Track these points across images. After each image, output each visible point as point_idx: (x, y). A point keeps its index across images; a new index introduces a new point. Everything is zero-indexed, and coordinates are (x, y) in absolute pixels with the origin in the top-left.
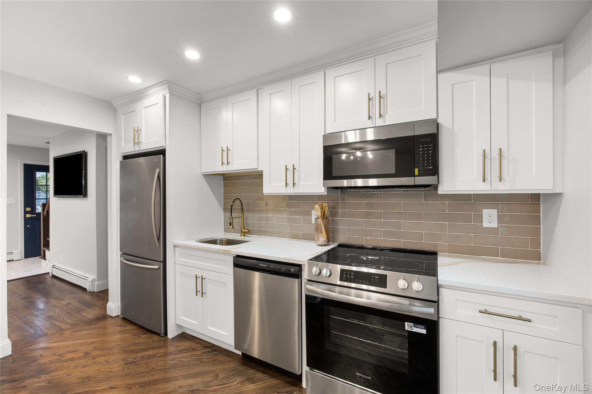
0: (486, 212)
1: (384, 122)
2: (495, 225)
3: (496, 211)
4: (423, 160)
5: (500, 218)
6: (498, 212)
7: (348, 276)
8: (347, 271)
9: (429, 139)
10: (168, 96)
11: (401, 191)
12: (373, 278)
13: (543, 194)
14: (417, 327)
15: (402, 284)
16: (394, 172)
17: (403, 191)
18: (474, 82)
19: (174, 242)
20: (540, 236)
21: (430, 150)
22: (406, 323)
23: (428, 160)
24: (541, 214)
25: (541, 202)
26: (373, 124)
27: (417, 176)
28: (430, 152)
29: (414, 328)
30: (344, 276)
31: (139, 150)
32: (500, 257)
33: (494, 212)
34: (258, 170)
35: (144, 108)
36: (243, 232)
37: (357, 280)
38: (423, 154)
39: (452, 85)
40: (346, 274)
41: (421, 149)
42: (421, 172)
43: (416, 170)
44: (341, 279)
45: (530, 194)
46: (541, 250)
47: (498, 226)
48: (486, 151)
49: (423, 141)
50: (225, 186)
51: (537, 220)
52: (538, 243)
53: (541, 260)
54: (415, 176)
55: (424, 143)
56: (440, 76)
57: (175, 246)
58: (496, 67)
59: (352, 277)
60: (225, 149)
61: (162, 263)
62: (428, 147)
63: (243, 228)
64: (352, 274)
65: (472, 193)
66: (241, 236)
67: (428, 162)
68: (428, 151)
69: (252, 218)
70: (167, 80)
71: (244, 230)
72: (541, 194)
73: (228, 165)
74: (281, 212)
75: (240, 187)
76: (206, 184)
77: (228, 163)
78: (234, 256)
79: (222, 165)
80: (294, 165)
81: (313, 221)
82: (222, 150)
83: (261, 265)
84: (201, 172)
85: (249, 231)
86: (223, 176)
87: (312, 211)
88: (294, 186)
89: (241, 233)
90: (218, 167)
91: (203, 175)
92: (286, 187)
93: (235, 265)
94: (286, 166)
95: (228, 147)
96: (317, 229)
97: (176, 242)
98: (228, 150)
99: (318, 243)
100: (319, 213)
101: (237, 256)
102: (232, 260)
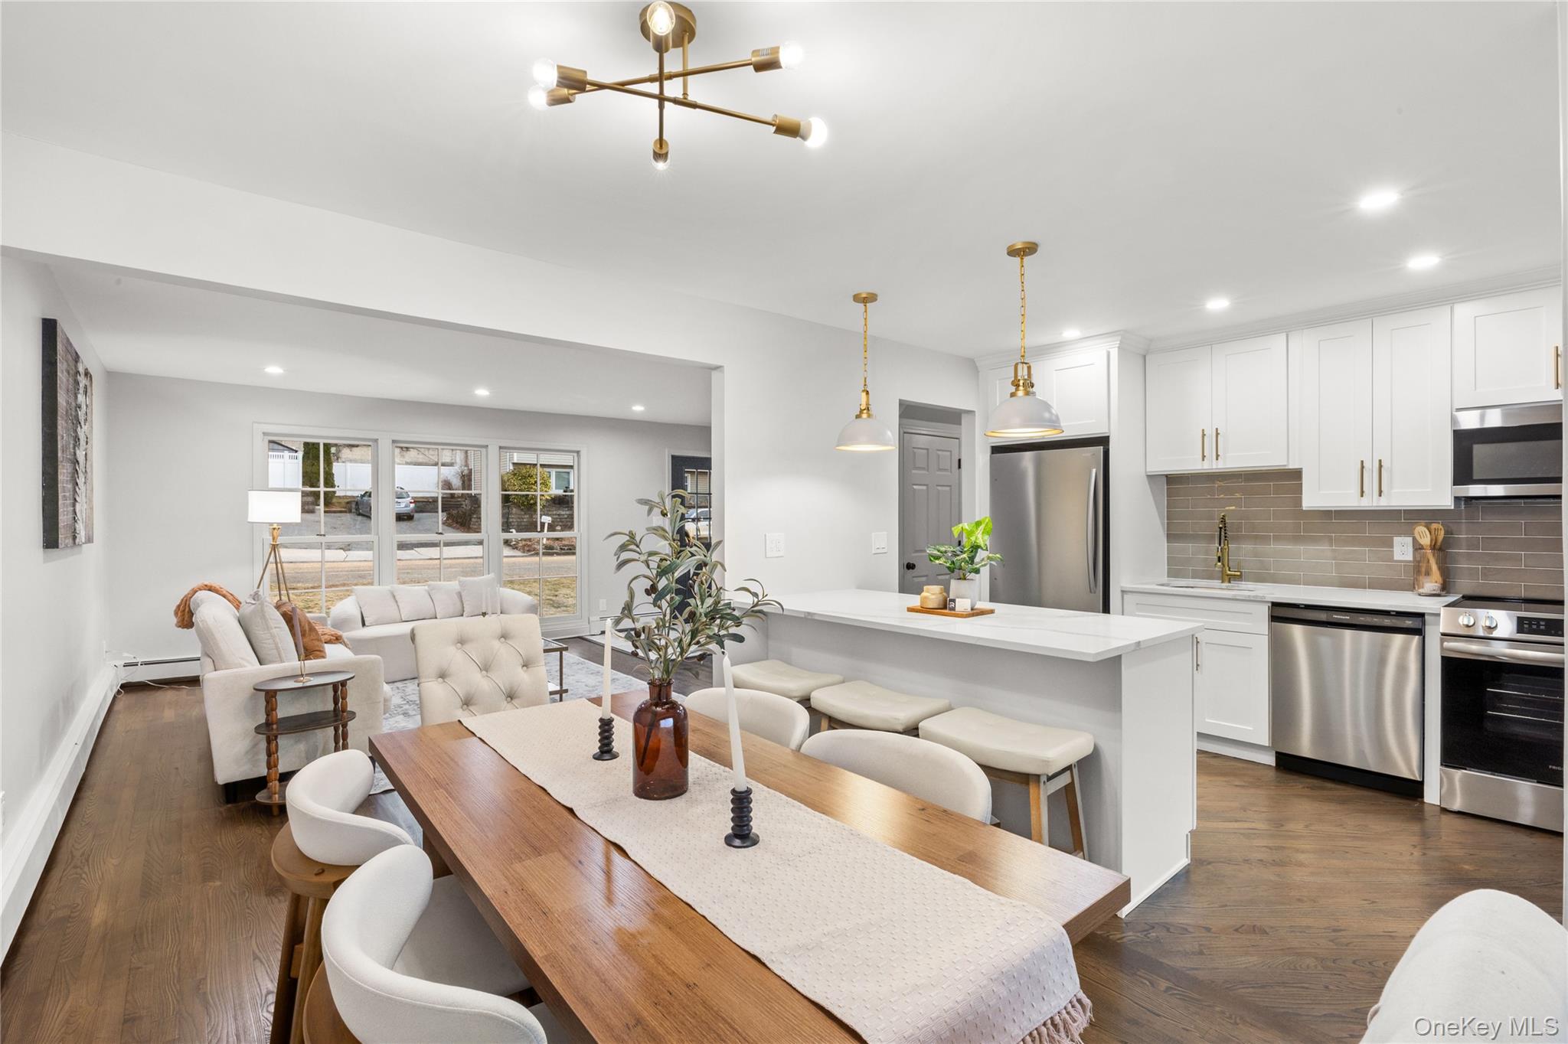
7: (1534, 627)
8: (1531, 619)
10: (1114, 352)
19: (1122, 585)
30: (1526, 626)
34: (1287, 467)
35: (1056, 371)
36: (1228, 575)
40: (1530, 624)
44: (1519, 631)
50: (1170, 494)
57: (1123, 592)
59: (1542, 627)
60: (1210, 433)
63: (1227, 569)
64: (1542, 623)
66: (1222, 582)
69: (1242, 551)
70: (1124, 330)
71: (1229, 572)
73: (1217, 459)
74: (1314, 540)
75: (1209, 497)
76: (1149, 491)
77: (1217, 456)
78: (1270, 605)
79: (1203, 460)
80: (1380, 461)
81: (1397, 556)
82: (1204, 435)
83: (1338, 617)
84: (1146, 472)
85: (1241, 576)
86: (1166, 476)
87: (1397, 540)
88: (1380, 495)
89: (1222, 577)
90: (1191, 463)
91: (1148, 476)
92: (1362, 496)
93: (1274, 618)
94: (1362, 462)
95: (1217, 429)
96: (1418, 569)
97: (1127, 585)
98: (1217, 434)
99: (1421, 591)
100: (1426, 541)
101: (1275, 605)
102: (1264, 611)
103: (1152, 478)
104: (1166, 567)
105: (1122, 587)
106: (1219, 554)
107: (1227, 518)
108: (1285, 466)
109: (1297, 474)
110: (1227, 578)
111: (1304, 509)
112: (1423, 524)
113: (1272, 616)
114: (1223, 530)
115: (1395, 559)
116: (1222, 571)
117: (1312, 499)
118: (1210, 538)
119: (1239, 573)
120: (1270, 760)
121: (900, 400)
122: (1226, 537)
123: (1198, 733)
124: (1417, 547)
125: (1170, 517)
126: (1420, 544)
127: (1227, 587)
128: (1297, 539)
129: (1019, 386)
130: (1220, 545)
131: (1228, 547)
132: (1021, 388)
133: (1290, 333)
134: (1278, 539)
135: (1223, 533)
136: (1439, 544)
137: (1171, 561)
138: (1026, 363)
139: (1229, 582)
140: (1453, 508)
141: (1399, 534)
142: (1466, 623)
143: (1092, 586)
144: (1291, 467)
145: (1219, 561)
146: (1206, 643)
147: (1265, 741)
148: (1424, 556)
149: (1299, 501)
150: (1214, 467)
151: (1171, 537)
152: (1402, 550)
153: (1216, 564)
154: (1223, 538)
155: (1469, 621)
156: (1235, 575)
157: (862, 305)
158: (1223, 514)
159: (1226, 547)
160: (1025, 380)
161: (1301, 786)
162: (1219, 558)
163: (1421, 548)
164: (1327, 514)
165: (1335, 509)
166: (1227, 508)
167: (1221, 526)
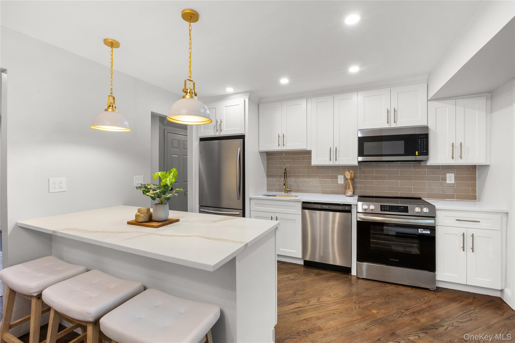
0: (448, 175)
1: (396, 125)
2: (453, 182)
3: (453, 174)
4: (421, 147)
5: (456, 179)
6: (455, 175)
7: (385, 208)
8: (384, 206)
9: (424, 136)
10: (247, 100)
11: (399, 163)
12: (400, 208)
13: (477, 165)
14: (425, 231)
15: (417, 210)
16: (403, 153)
17: (400, 163)
18: (447, 108)
19: (250, 196)
20: (476, 187)
21: (425, 142)
22: (419, 229)
23: (423, 147)
24: (477, 176)
25: (477, 170)
26: (389, 126)
27: (417, 155)
28: (425, 143)
29: (423, 231)
30: (383, 208)
31: (220, 135)
32: (456, 199)
33: (453, 175)
34: (306, 150)
35: (225, 107)
36: (287, 190)
37: (391, 210)
38: (421, 144)
39: (436, 108)
40: (384, 208)
41: (419, 141)
42: (419, 154)
43: (417, 152)
44: (381, 210)
45: (471, 165)
46: (477, 194)
47: (455, 182)
48: (454, 143)
49: (420, 137)
50: (268, 159)
51: (475, 179)
52: (474, 191)
53: (476, 200)
54: (416, 155)
55: (421, 138)
56: (429, 103)
57: (250, 199)
58: (459, 101)
59: (388, 209)
60: (281, 135)
61: (242, 210)
62: (423, 140)
63: (287, 188)
64: (388, 207)
65: (441, 165)
66: (285, 193)
67: (423, 149)
68: (423, 142)
69: (291, 181)
70: (250, 91)
71: (287, 189)
72: (477, 166)
73: (284, 146)
74: (314, 177)
75: (281, 160)
76: (260, 159)
77: (284, 145)
78: (302, 203)
79: (279, 146)
80: (336, 148)
81: (339, 182)
82: (279, 136)
83: (324, 207)
84: (259, 150)
85: (291, 190)
86: (267, 152)
87: (339, 176)
88: (336, 160)
89: (285, 191)
90: (274, 147)
91: (260, 152)
92: (330, 160)
93: (304, 208)
94: (330, 148)
95: (283, 134)
96: (346, 187)
97: (252, 196)
98: (284, 136)
99: (347, 195)
100: (348, 177)
101: (304, 203)
102: (300, 205)
103: (261, 153)
104: (266, 187)
105: (250, 197)
106: (284, 183)
107: (286, 169)
108: (306, 149)
109: (309, 153)
110: (286, 191)
111: (312, 165)
112: (347, 171)
113: (303, 207)
114: (285, 173)
115: (339, 183)
116: (285, 188)
117: (315, 161)
118: (281, 176)
119: (290, 189)
120: (302, 263)
121: (152, 112)
122: (286, 176)
123: (277, 255)
124: (346, 179)
125: (268, 168)
126: (347, 178)
127: (287, 195)
128: (309, 176)
129: (187, 93)
130: (284, 179)
131: (287, 179)
132: (188, 94)
133: (308, 99)
134: (303, 176)
135: (285, 175)
136: (352, 178)
137: (268, 185)
138: (192, 81)
139: (287, 193)
140: (357, 165)
141: (340, 174)
142: (365, 208)
143: (238, 197)
144: (308, 149)
145: (284, 185)
146: (280, 219)
147: (300, 256)
148: (348, 182)
149: (310, 162)
150: (283, 149)
151: (268, 176)
152: (341, 180)
153: (283, 186)
154: (285, 176)
155: (366, 207)
156: (289, 190)
157: (110, 48)
158: (285, 167)
159: (286, 179)
160: (191, 90)
161: (313, 275)
162: (284, 184)
163: (347, 179)
164: (318, 167)
165: (321, 165)
166: (287, 165)
167: (285, 172)
